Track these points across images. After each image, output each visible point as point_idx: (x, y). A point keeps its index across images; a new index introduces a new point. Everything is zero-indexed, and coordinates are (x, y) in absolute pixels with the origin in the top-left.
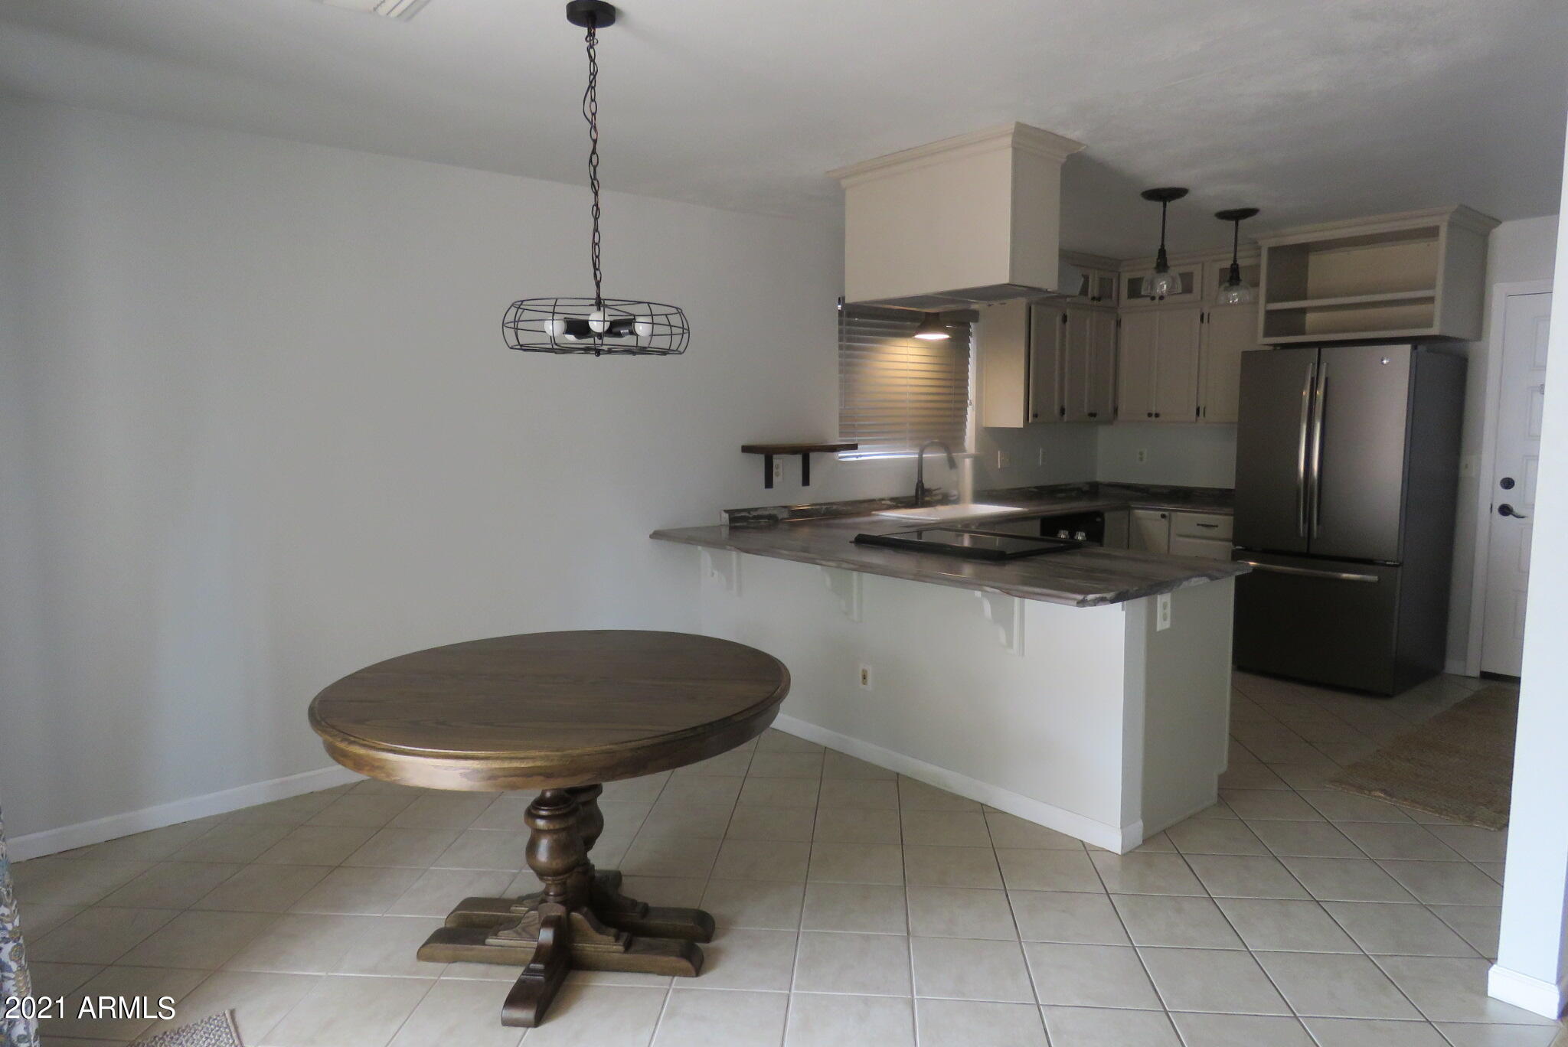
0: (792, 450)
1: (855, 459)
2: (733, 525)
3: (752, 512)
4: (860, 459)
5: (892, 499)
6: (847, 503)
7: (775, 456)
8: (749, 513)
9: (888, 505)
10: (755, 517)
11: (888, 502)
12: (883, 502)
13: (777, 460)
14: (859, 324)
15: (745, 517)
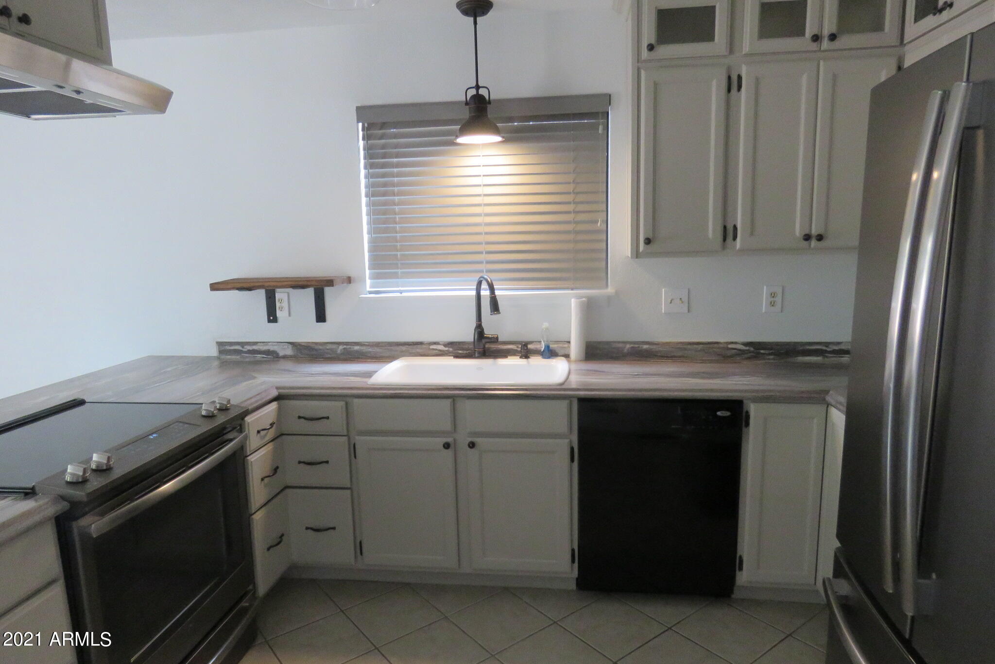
0: (299, 284)
1: (398, 294)
2: (223, 357)
3: (245, 347)
4: (404, 294)
5: (451, 344)
6: (378, 345)
7: (278, 290)
8: (243, 347)
9: (440, 351)
10: (249, 352)
11: (441, 347)
12: (432, 347)
13: (280, 295)
14: (396, 136)
15: (239, 350)
